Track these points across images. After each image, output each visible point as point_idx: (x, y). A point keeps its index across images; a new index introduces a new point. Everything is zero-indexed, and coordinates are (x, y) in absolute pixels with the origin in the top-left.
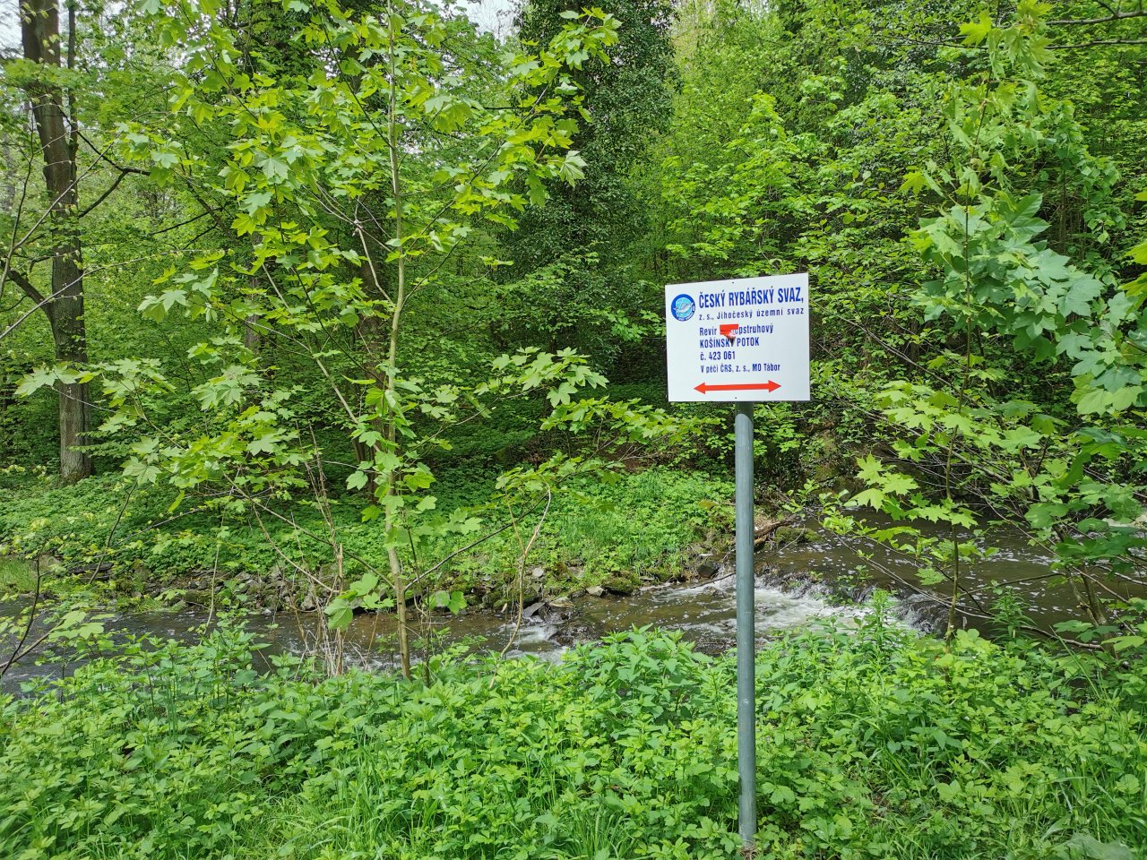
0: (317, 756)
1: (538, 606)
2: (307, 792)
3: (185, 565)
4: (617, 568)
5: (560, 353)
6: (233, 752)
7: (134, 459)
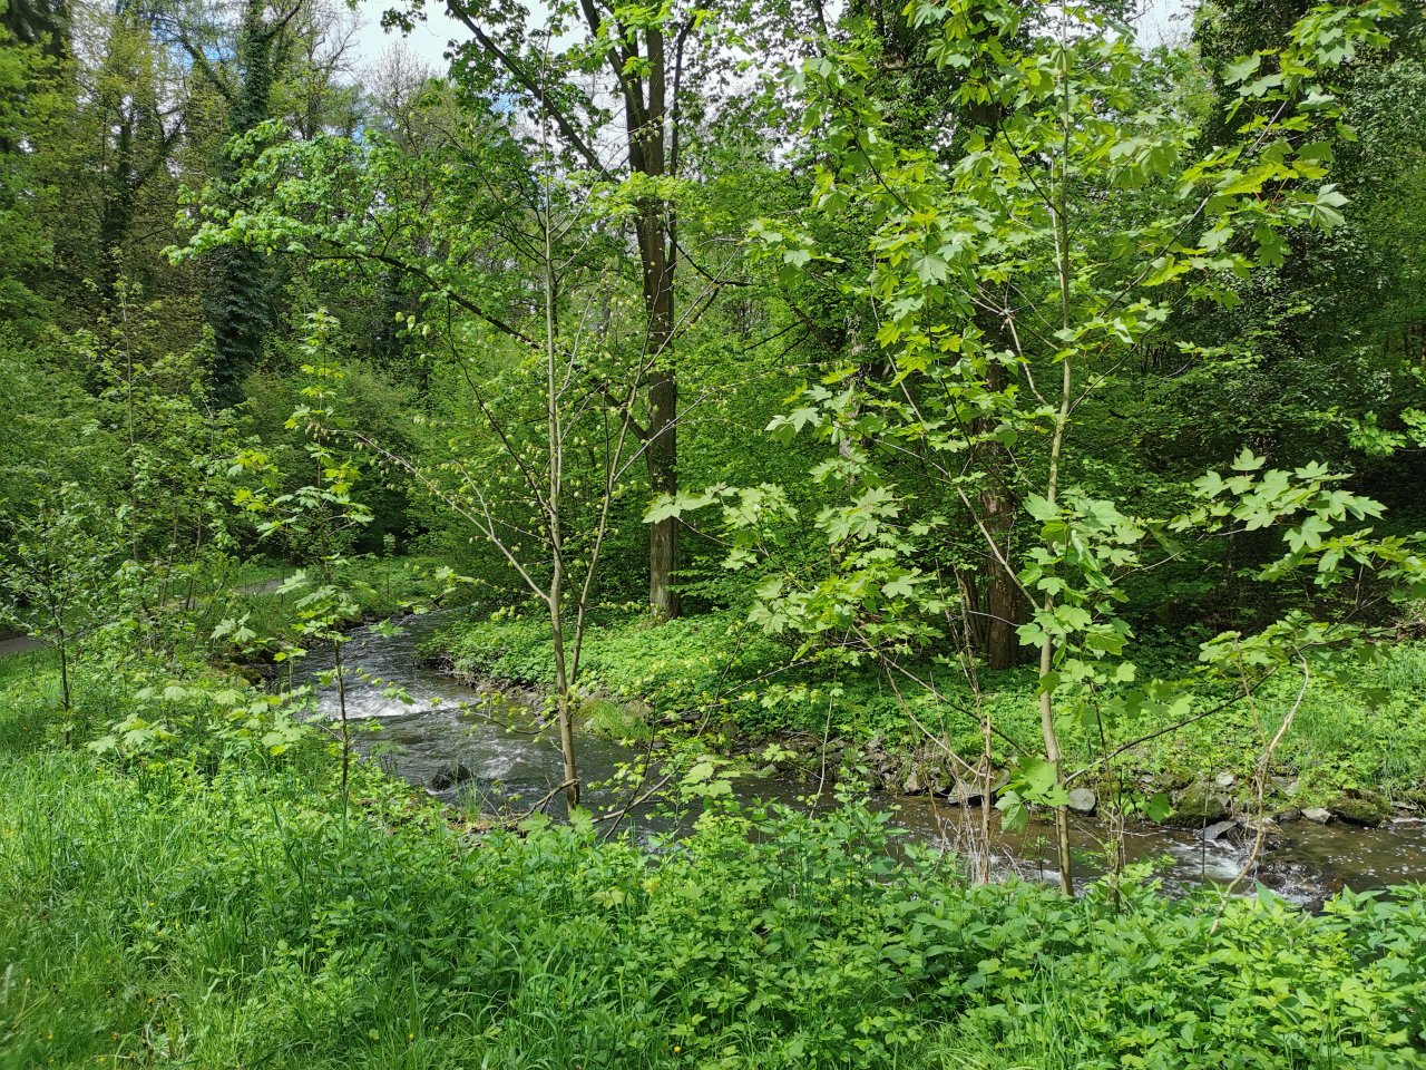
0: (978, 980)
1: (1226, 826)
2: (969, 1022)
3: (775, 723)
4: (1353, 786)
5: (1301, 473)
6: (881, 957)
7: (758, 604)
